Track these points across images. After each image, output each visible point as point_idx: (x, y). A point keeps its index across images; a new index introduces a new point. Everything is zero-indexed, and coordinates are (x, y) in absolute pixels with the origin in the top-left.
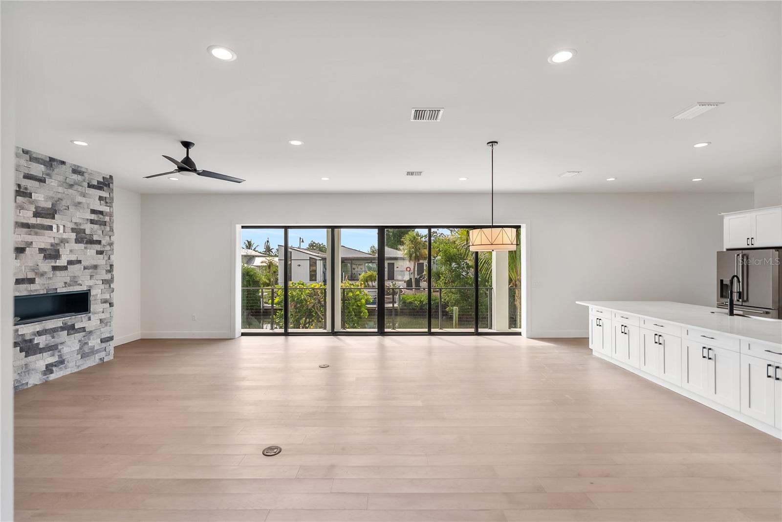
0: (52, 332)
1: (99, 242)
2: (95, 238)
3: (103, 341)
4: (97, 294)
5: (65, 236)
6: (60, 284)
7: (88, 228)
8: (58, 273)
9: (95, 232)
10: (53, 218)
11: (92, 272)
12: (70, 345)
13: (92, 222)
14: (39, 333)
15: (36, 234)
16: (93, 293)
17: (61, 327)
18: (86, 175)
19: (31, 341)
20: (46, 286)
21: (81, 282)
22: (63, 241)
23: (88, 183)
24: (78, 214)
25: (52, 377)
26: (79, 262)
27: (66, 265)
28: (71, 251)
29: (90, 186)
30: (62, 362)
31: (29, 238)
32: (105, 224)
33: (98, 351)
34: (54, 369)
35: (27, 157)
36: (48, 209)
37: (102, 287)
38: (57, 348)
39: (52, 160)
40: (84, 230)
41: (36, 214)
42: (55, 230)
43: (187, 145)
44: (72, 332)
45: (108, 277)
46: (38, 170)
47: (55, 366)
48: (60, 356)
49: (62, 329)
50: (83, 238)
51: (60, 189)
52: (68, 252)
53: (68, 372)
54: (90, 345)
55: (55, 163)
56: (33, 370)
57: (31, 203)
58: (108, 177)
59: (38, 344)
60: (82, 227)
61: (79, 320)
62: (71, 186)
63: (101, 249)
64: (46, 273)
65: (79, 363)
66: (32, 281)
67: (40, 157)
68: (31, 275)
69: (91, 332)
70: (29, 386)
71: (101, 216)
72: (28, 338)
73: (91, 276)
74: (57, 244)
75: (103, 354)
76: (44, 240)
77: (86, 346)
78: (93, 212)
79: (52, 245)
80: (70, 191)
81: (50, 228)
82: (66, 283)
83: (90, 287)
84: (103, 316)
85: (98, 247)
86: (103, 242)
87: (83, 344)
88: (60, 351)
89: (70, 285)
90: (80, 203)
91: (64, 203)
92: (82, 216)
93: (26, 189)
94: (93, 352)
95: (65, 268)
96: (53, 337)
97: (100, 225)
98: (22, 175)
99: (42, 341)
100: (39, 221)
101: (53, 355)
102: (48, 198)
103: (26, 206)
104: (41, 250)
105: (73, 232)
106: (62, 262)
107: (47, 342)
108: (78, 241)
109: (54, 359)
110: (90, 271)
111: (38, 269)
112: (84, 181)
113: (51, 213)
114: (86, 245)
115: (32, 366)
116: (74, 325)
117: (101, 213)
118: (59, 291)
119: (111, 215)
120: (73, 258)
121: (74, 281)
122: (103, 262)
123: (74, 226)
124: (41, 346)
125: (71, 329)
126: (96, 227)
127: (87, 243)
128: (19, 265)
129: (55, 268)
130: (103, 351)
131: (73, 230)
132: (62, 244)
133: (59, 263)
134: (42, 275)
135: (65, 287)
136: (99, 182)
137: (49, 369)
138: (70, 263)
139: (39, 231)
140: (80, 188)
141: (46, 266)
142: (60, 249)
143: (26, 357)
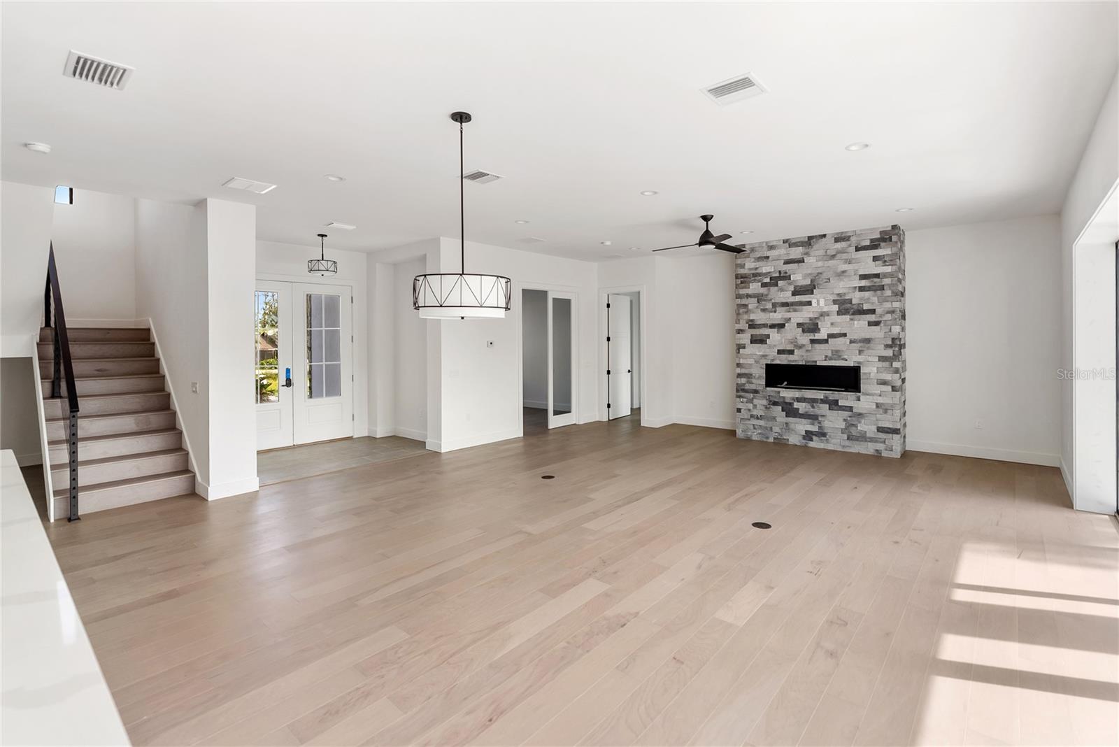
0: (813, 401)
1: (873, 312)
2: (866, 307)
3: (880, 430)
4: (871, 371)
5: (825, 310)
6: (820, 357)
7: (856, 297)
8: (817, 346)
9: (870, 300)
10: (812, 293)
11: (861, 347)
12: (834, 421)
13: (862, 289)
14: (799, 400)
15: (795, 311)
16: (863, 370)
17: (821, 400)
18: (852, 239)
19: (791, 404)
20: (805, 357)
21: (846, 357)
22: (823, 314)
23: (856, 247)
24: (842, 284)
25: (811, 444)
26: (845, 335)
27: (829, 339)
28: (832, 324)
29: (857, 249)
30: (822, 434)
31: (788, 315)
32: (882, 288)
33: (872, 440)
34: (814, 438)
35: (787, 245)
36: (807, 285)
37: (880, 364)
38: (817, 419)
39: (810, 238)
40: (851, 300)
41: (794, 294)
42: (814, 304)
44: (836, 408)
45: (891, 353)
46: (796, 253)
47: (816, 435)
48: (820, 428)
49: (823, 401)
50: (846, 307)
51: (820, 264)
52: (829, 325)
53: (830, 447)
54: (859, 428)
55: (814, 240)
56: (793, 430)
57: (790, 284)
58: (890, 229)
59: (798, 409)
60: (847, 298)
61: (846, 398)
62: (833, 256)
63: (876, 320)
64: (804, 345)
65: (848, 443)
66: (791, 352)
67: (798, 240)
68: (789, 347)
69: (860, 414)
70: (790, 443)
71: (876, 280)
72: (787, 401)
73: (860, 352)
74: (816, 318)
75: (880, 446)
76: (804, 315)
77: (854, 428)
78: (863, 277)
79: (811, 319)
80: (831, 263)
81: (809, 303)
82: (826, 356)
83: (859, 363)
84: (880, 400)
85: (872, 318)
86: (878, 311)
87: (850, 425)
88: (820, 423)
89: (831, 359)
90: (844, 272)
91: (825, 276)
92: (847, 286)
93: (786, 273)
94: (863, 438)
95: (826, 341)
96: (813, 407)
97: (875, 290)
98: (783, 262)
99: (802, 407)
100: (798, 298)
101: (813, 424)
102: (805, 276)
103: (785, 288)
104: (799, 325)
105: (834, 304)
106: (822, 335)
107: (807, 410)
108: (839, 313)
109: (815, 428)
110: (859, 345)
111: (796, 342)
112: (850, 246)
113: (810, 290)
114: (852, 317)
115: (792, 426)
116: (837, 401)
117: (877, 276)
118: (818, 364)
119: (898, 274)
120: (836, 331)
121: (837, 354)
122: (881, 335)
123: (836, 298)
124: (800, 412)
125: (834, 405)
126: (867, 294)
127: (853, 314)
128: (779, 338)
129: (813, 341)
130: (881, 442)
131: (835, 302)
132: (821, 318)
133: (817, 336)
134: (801, 347)
135: (825, 360)
136: (872, 241)
137: (809, 435)
138: (831, 336)
139: (797, 307)
140: (844, 256)
141: (804, 339)
142: (819, 323)
143: (786, 416)
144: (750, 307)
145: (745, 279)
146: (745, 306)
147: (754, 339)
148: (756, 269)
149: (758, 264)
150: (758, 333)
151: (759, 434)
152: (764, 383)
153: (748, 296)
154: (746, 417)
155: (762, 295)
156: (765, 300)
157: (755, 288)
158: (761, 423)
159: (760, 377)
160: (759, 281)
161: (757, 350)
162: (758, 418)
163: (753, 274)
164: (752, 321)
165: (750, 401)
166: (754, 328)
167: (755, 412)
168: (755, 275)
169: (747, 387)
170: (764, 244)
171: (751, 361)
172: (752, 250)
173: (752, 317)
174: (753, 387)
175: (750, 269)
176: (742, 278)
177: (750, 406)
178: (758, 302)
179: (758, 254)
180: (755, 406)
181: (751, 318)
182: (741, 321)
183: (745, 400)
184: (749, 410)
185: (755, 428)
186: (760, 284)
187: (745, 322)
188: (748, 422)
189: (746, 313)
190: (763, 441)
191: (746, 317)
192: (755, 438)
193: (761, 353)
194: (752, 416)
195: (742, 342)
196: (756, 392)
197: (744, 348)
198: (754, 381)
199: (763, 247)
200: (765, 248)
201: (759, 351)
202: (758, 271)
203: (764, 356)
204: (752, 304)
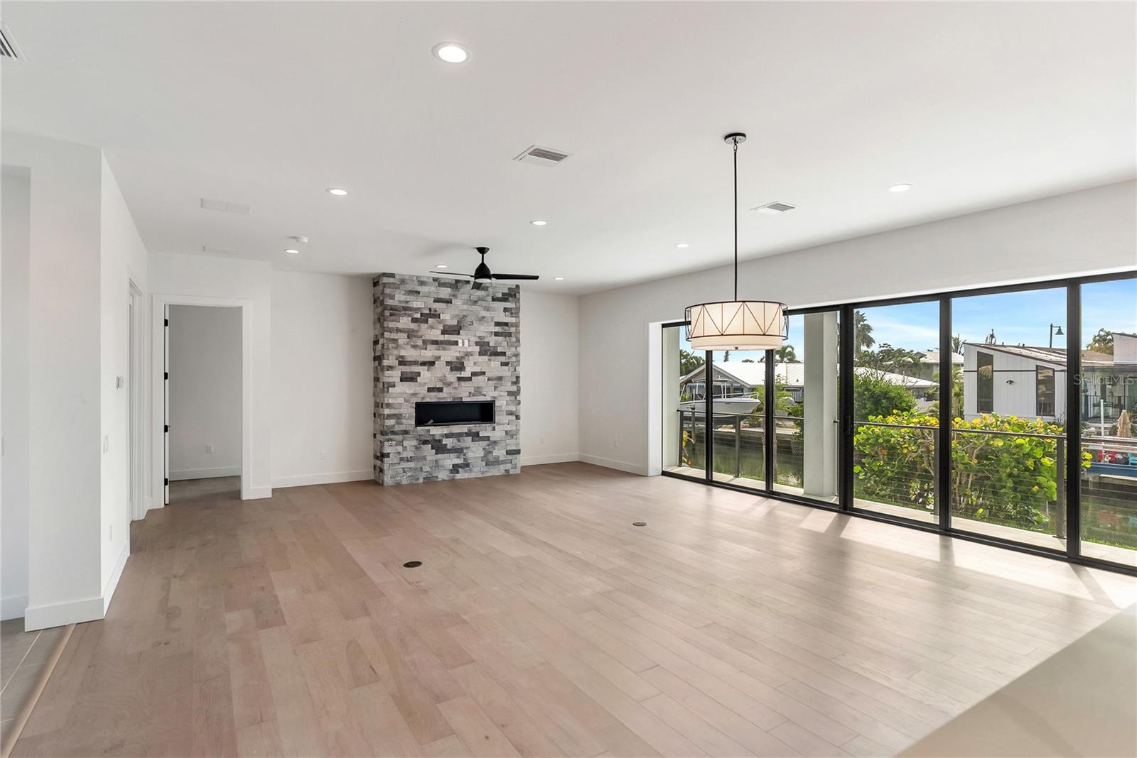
0: (458, 436)
1: (504, 354)
2: (499, 350)
3: (509, 453)
4: (502, 404)
5: (469, 350)
6: (465, 393)
7: (492, 341)
8: (462, 383)
9: (501, 344)
10: (459, 334)
11: (496, 384)
12: (475, 451)
13: (496, 334)
14: (447, 436)
15: (444, 349)
16: (497, 404)
17: (466, 433)
18: (490, 290)
19: (440, 441)
20: (452, 395)
21: (485, 393)
22: (468, 354)
23: (492, 297)
24: (482, 328)
25: (458, 476)
26: (484, 373)
27: (470, 376)
28: (475, 363)
29: (494, 299)
30: (466, 465)
31: (437, 353)
32: (510, 335)
33: (503, 462)
34: (460, 470)
35: (436, 283)
36: (454, 326)
37: (508, 398)
38: (463, 452)
39: (457, 281)
40: (488, 343)
41: (443, 332)
42: (460, 344)
43: (482, 251)
44: (477, 439)
45: (514, 388)
46: (445, 293)
47: (461, 467)
48: (465, 459)
49: (467, 434)
50: (486, 350)
51: (465, 307)
52: (472, 365)
53: (473, 475)
54: (494, 454)
55: (461, 284)
56: (442, 467)
57: (440, 323)
58: (515, 287)
59: (446, 445)
60: (486, 340)
61: (484, 429)
62: (475, 302)
63: (506, 361)
64: (452, 383)
65: (486, 469)
66: (440, 390)
67: (447, 281)
68: (439, 385)
69: (495, 442)
70: (439, 480)
71: (506, 328)
72: (437, 438)
73: (496, 388)
74: (462, 357)
75: (508, 466)
76: (450, 354)
77: (490, 455)
78: (497, 324)
79: (457, 358)
80: (475, 308)
81: (456, 343)
82: (470, 393)
83: (494, 397)
84: (508, 428)
85: (503, 359)
86: (508, 354)
87: (488, 452)
88: (465, 455)
89: (474, 395)
90: (484, 317)
91: (469, 319)
92: (485, 330)
93: (436, 311)
94: (497, 462)
95: (469, 379)
96: (459, 441)
97: (505, 336)
98: (432, 300)
99: (449, 442)
100: (447, 337)
101: (459, 457)
102: (453, 317)
103: (435, 326)
104: (448, 363)
105: (476, 345)
106: (467, 374)
107: (454, 444)
108: (481, 354)
109: (460, 461)
110: (495, 382)
111: (445, 380)
112: (488, 295)
113: (456, 330)
114: (490, 357)
115: (441, 463)
116: (478, 433)
117: (506, 324)
118: (464, 400)
119: (517, 325)
120: (477, 369)
121: (478, 391)
122: (509, 374)
123: (478, 340)
124: (448, 447)
125: (475, 436)
126: (500, 339)
127: (490, 355)
128: (430, 376)
129: (460, 379)
130: (508, 463)
131: (477, 344)
132: (467, 357)
133: (464, 374)
134: (449, 384)
135: (470, 396)
136: (503, 294)
137: (455, 469)
138: (474, 374)
139: (445, 346)
140: (484, 303)
141: (452, 377)
142: (465, 362)
143: (436, 454)
144: (400, 342)
145: (395, 312)
146: (395, 341)
147: (405, 376)
148: (407, 302)
149: (409, 298)
150: (408, 370)
151: (409, 476)
152: (414, 423)
153: (398, 330)
154: (395, 462)
155: (413, 331)
156: (415, 336)
157: (405, 322)
158: (412, 465)
159: (409, 418)
160: (409, 316)
161: (407, 388)
162: (408, 461)
163: (403, 307)
164: (402, 357)
165: (400, 443)
166: (405, 365)
167: (404, 455)
168: (405, 309)
169: (397, 428)
170: (415, 278)
171: (401, 400)
172: (403, 281)
173: (403, 353)
174: (403, 428)
175: (400, 302)
176: (392, 309)
177: (400, 449)
178: (409, 338)
179: (409, 287)
180: (405, 448)
181: (401, 354)
182: (390, 357)
183: (394, 443)
184: (399, 453)
185: (404, 472)
186: (410, 319)
187: (394, 357)
188: (397, 467)
189: (396, 348)
190: (413, 484)
191: (396, 352)
192: (405, 482)
193: (411, 392)
194: (402, 459)
195: (391, 380)
196: (406, 432)
197: (394, 386)
198: (404, 421)
199: (413, 281)
200: (416, 282)
201: (409, 389)
202: (410, 305)
203: (414, 394)
204: (402, 338)
